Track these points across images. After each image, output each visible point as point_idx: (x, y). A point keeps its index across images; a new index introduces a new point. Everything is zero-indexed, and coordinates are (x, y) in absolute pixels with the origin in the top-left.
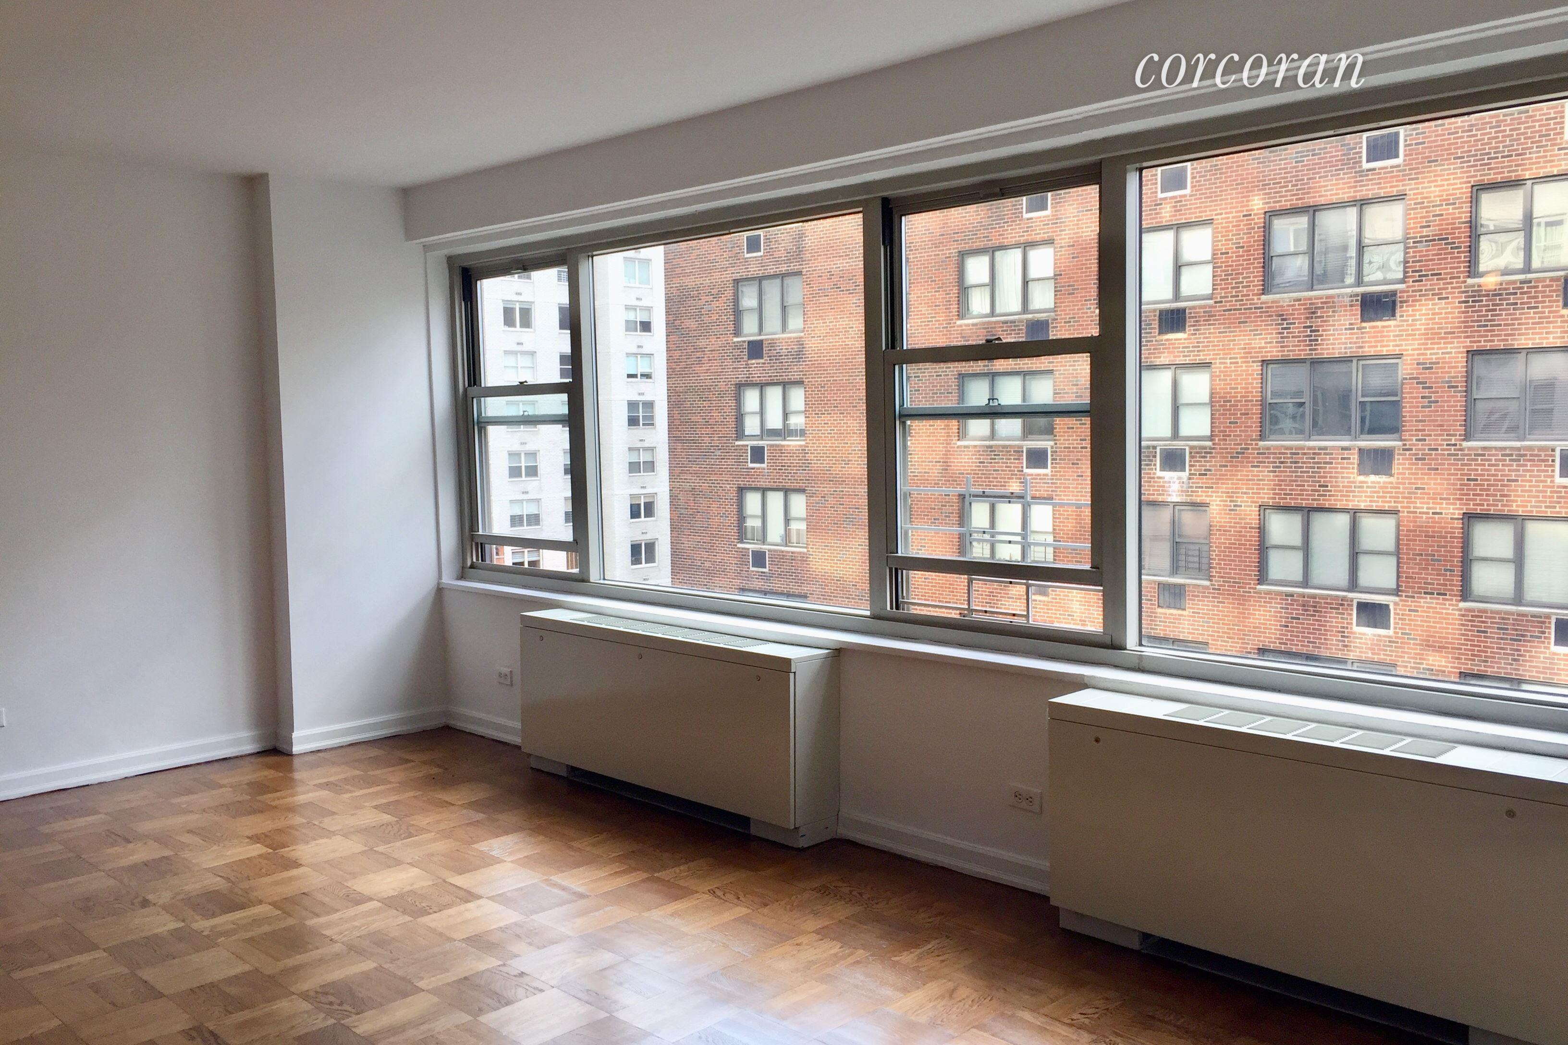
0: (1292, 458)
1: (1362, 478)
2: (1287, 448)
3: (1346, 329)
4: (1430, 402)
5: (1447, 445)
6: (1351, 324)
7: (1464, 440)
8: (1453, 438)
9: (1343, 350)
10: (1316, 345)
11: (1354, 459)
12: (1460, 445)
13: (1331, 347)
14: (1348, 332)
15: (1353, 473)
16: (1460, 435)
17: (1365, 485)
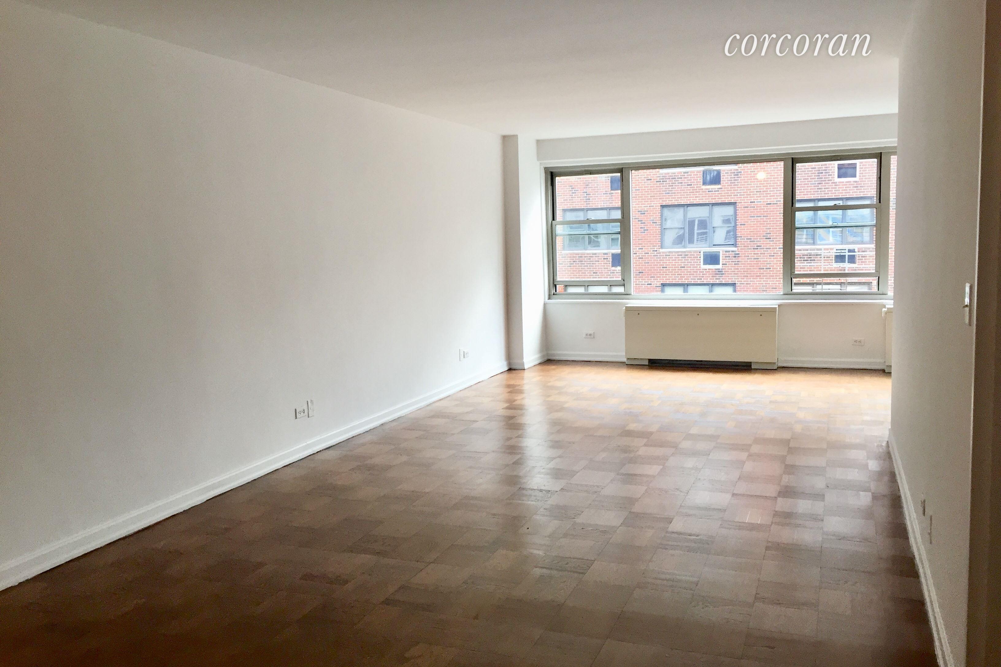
0: (579, 259)
1: (614, 268)
2: (577, 254)
3: (603, 194)
4: (644, 230)
5: (653, 251)
6: (606, 191)
7: (660, 248)
8: (655, 248)
9: (603, 205)
10: (589, 201)
11: (609, 259)
12: (659, 251)
13: (597, 203)
14: (605, 195)
15: (610, 266)
16: (659, 246)
17: (615, 272)
